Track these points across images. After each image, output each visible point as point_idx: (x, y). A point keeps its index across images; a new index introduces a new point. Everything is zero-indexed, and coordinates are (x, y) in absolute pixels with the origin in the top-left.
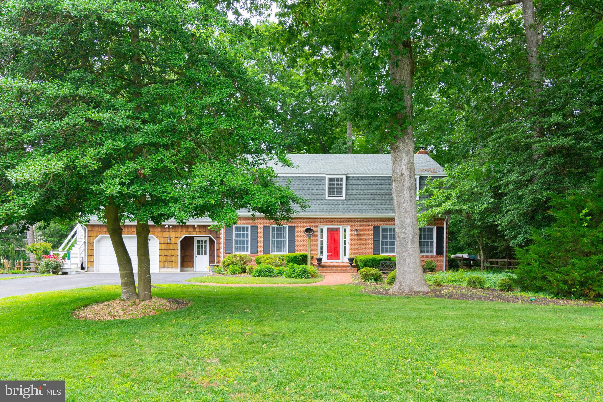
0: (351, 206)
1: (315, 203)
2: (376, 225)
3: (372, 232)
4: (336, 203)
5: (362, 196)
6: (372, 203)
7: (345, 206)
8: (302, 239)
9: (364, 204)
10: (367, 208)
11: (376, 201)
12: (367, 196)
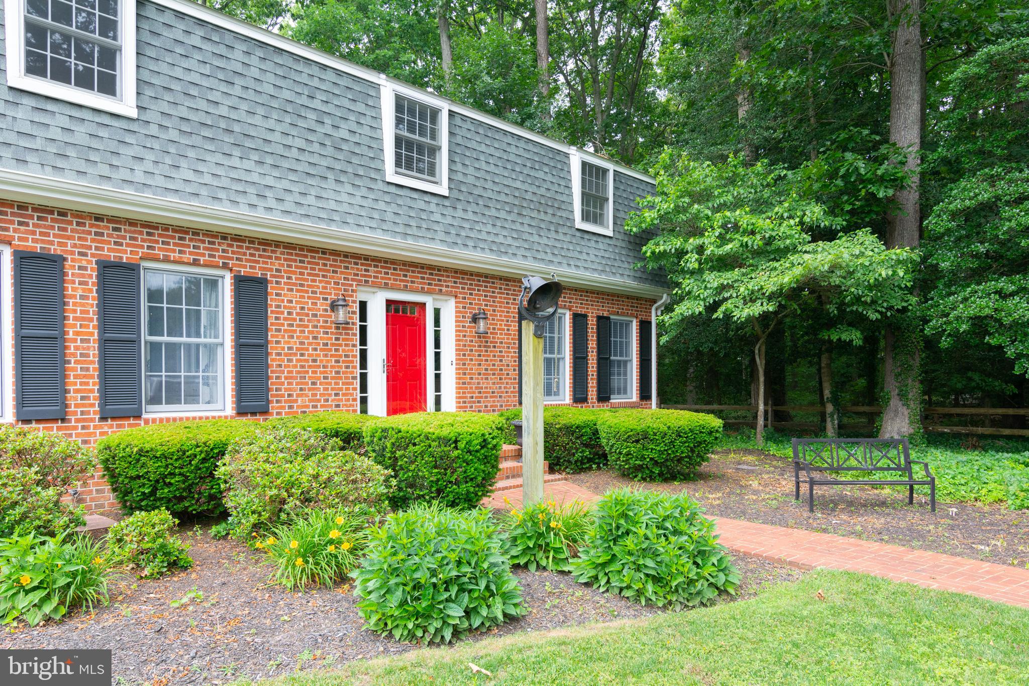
0: (467, 225)
1: (349, 188)
4: (422, 205)
5: (489, 194)
6: (518, 227)
7: (449, 220)
8: (295, 343)
9: (499, 224)
10: (509, 241)
11: (527, 221)
12: (503, 198)
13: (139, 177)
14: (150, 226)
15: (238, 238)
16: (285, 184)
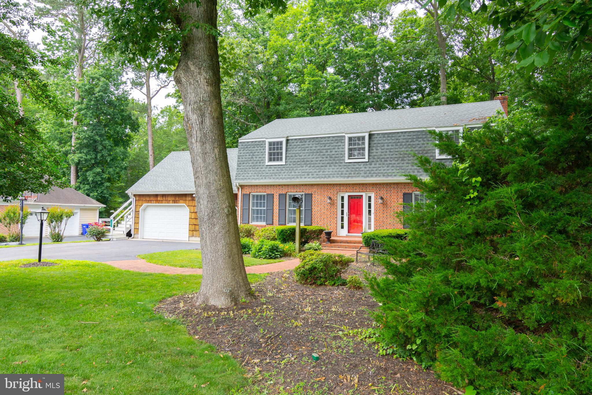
0: (375, 169)
1: (333, 167)
2: (407, 191)
3: (401, 201)
4: (357, 166)
5: (388, 156)
6: (401, 165)
7: (368, 169)
8: (319, 209)
9: (391, 165)
10: (394, 171)
11: (405, 162)
12: (394, 156)
13: (284, 176)
14: (288, 185)
15: (306, 185)
16: (315, 170)
